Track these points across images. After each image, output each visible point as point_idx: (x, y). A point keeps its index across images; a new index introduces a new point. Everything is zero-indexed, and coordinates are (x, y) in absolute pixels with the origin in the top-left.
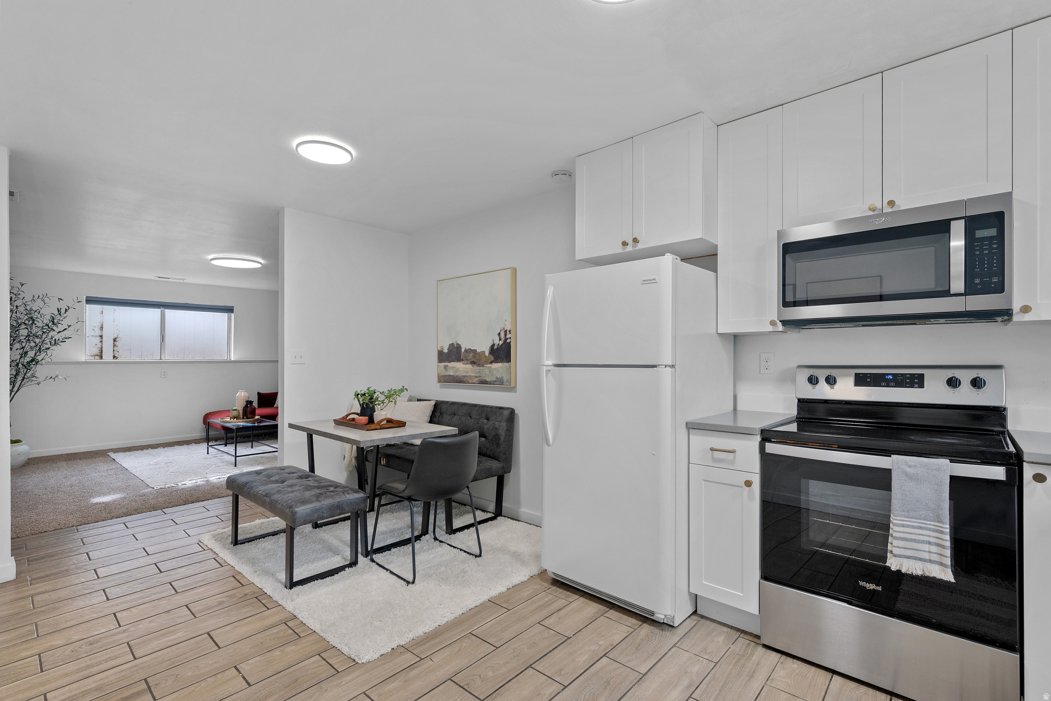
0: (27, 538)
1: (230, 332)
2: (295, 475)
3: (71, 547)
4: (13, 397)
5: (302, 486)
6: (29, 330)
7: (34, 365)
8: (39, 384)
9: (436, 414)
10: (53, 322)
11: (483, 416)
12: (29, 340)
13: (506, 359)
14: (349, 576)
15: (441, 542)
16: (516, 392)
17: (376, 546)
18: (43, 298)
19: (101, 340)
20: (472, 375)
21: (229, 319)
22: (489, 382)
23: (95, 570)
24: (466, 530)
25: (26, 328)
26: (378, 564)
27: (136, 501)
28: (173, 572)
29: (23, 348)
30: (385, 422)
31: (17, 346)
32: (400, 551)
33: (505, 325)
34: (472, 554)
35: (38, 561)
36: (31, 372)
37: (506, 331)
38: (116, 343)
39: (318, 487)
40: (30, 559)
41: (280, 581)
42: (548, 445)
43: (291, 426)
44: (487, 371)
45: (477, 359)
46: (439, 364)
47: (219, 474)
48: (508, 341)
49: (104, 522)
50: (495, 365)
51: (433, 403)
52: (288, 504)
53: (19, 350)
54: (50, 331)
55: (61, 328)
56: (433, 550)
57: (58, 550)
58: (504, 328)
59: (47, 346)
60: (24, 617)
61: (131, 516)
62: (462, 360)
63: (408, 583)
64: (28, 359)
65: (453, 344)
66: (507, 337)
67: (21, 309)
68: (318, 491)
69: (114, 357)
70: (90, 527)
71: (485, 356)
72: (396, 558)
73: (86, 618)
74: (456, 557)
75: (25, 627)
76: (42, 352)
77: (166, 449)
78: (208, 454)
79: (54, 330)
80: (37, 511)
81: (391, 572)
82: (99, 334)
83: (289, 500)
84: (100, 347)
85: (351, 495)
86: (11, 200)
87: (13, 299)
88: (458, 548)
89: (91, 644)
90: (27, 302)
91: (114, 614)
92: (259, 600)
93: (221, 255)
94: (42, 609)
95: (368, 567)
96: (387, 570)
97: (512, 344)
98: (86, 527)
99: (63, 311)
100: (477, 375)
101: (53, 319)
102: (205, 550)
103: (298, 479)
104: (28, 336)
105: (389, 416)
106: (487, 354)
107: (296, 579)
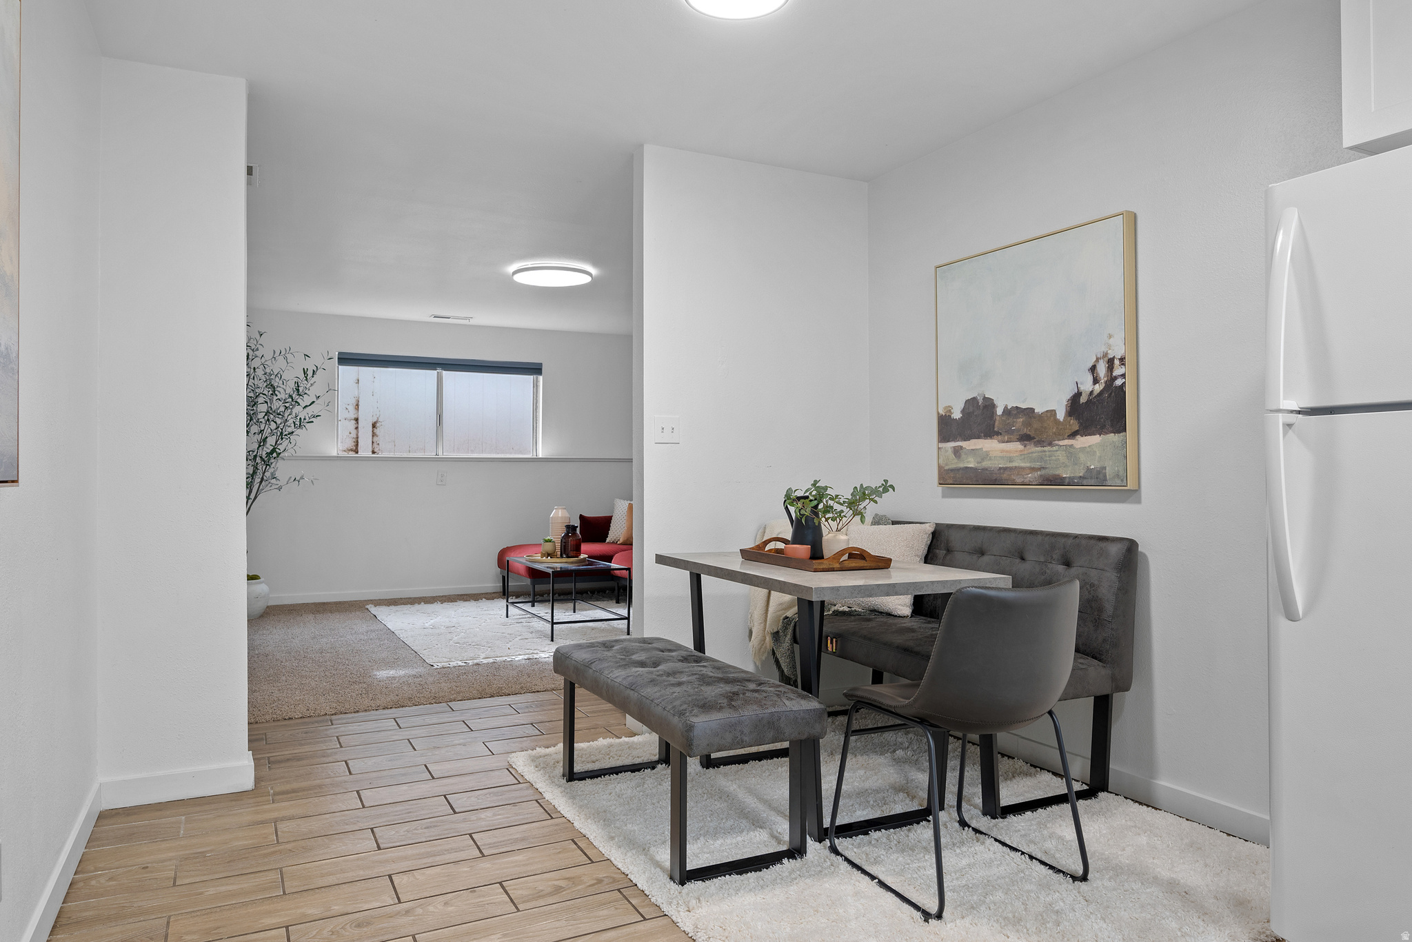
0: (267, 725)
1: (536, 410)
2: (673, 654)
3: (325, 748)
4: (249, 509)
5: (693, 674)
6: (269, 405)
7: (275, 458)
8: (280, 488)
9: (937, 551)
10: (298, 390)
11: (1055, 556)
12: (268, 420)
13: (1112, 426)
14: (793, 876)
15: (976, 831)
16: (1138, 501)
17: (841, 820)
18: (285, 354)
19: (356, 426)
20: (1023, 465)
21: (536, 385)
22: (1067, 481)
23: (358, 792)
24: (1029, 813)
25: (266, 402)
26: (847, 860)
27: (409, 684)
28: (473, 816)
29: (262, 431)
30: (845, 557)
31: (255, 429)
32: (888, 838)
33: (1109, 346)
34: (1064, 873)
35: (282, 765)
36: (271, 470)
37: (1111, 362)
38: (375, 431)
39: (727, 681)
40: (271, 759)
41: (658, 865)
42: (1291, 616)
43: (661, 559)
44: (1061, 456)
45: (1036, 430)
46: (941, 445)
47: (528, 651)
48: (1119, 382)
49: (366, 714)
50: (1082, 442)
51: (930, 528)
52: (674, 707)
53: (256, 435)
54: (294, 406)
55: (307, 400)
56: (964, 849)
57: (307, 750)
58: (1105, 355)
59: (290, 430)
60: (266, 856)
61: (404, 709)
62: (998, 434)
63: (927, 916)
64: (268, 448)
65: (974, 399)
66: (1114, 374)
67: (260, 372)
68: (729, 688)
69: (373, 452)
70: (348, 718)
71: (1057, 421)
72: (883, 852)
73: (350, 876)
74: (1022, 872)
75: (267, 873)
76: (284, 440)
77: (445, 605)
78: (507, 617)
79: (299, 405)
80: (279, 685)
81: (882, 884)
82: (353, 416)
83: (676, 699)
84: (355, 436)
85: (794, 702)
86: (249, 183)
87: (250, 357)
88: (1023, 853)
89: (359, 926)
90: (266, 361)
91: (390, 876)
92: (624, 896)
93: (529, 264)
94: (289, 846)
95: (829, 863)
96: (873, 877)
97: (1128, 389)
98: (344, 719)
99: (310, 373)
100: (1037, 465)
101: (298, 386)
102: (520, 783)
103: (682, 661)
104: (267, 413)
105: (856, 544)
106: (1061, 415)
107: (690, 866)
